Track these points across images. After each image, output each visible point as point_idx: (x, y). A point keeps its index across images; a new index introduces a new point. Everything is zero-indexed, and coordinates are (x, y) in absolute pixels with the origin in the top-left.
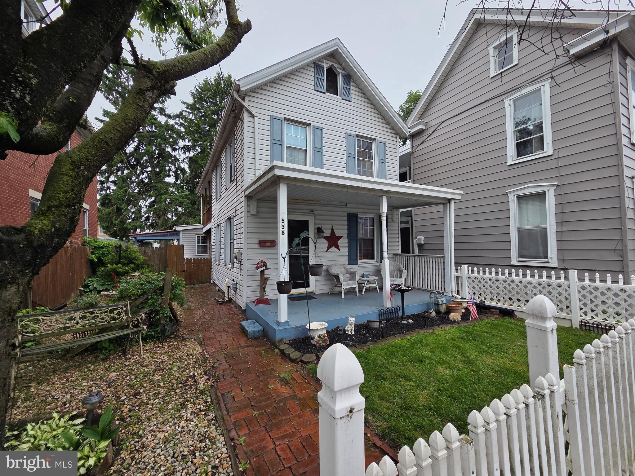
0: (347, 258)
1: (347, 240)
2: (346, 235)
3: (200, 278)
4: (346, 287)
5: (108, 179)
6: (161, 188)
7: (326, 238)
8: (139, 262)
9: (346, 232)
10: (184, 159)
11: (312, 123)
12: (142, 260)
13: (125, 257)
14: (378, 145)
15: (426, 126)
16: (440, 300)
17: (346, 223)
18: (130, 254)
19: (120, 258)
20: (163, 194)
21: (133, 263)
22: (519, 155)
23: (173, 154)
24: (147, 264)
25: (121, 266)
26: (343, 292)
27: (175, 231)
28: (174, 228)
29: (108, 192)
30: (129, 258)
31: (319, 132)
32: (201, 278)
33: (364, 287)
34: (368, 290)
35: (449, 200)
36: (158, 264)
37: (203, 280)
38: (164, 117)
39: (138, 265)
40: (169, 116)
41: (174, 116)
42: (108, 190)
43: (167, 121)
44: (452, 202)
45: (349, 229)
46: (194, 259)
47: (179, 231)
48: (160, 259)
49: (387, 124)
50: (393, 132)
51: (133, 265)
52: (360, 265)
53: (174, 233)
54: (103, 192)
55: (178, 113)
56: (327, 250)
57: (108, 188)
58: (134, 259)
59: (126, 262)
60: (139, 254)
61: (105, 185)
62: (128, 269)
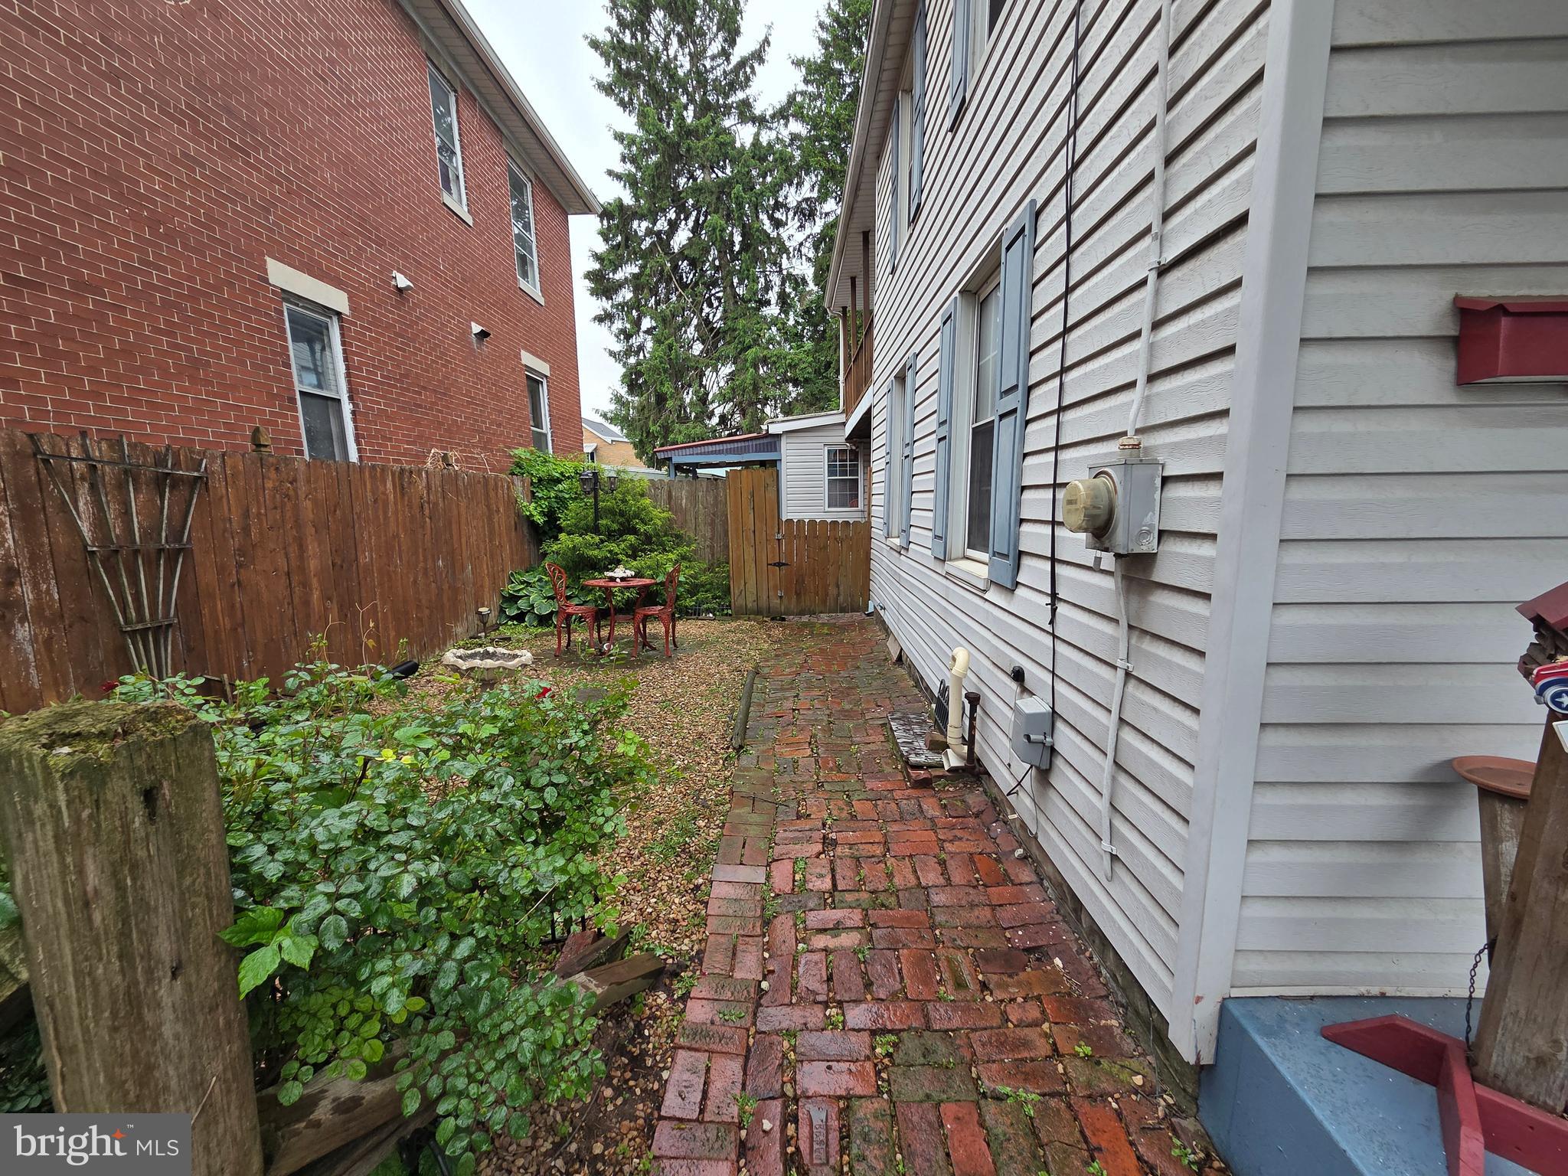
3: (832, 590)
5: (637, 323)
6: (745, 332)
8: (649, 528)
10: (801, 244)
12: (659, 523)
13: (611, 512)
18: (624, 501)
19: (597, 516)
20: (749, 347)
21: (634, 531)
23: (774, 235)
24: (678, 536)
25: (597, 539)
27: (768, 435)
28: (764, 427)
29: (641, 356)
30: (622, 514)
32: (835, 592)
36: (709, 535)
37: (841, 599)
38: (750, 125)
39: (648, 539)
40: (761, 121)
41: (773, 117)
42: (641, 354)
43: (757, 135)
46: (812, 522)
47: (778, 436)
48: (713, 521)
51: (632, 538)
53: (765, 441)
54: (632, 360)
55: (784, 100)
57: (641, 348)
58: (637, 516)
59: (615, 526)
60: (648, 501)
61: (635, 341)
62: (617, 550)
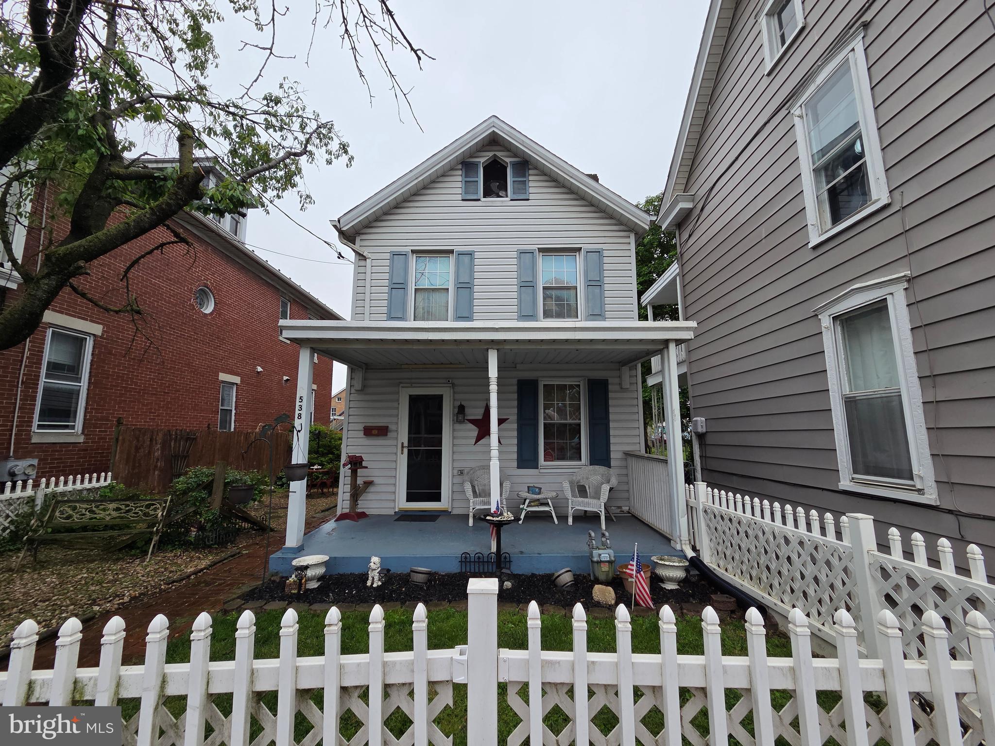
0: (515, 456)
1: (515, 426)
2: (516, 417)
4: (478, 507)
7: (473, 422)
9: (515, 411)
11: (456, 249)
13: (324, 446)
14: (586, 257)
15: (693, 201)
16: (595, 552)
17: (515, 396)
21: (333, 453)
22: (836, 218)
25: (316, 456)
26: (471, 515)
30: (329, 446)
31: (466, 259)
33: (523, 509)
34: (531, 516)
35: (666, 342)
44: (672, 346)
45: (520, 407)
49: (606, 218)
50: (622, 228)
52: (542, 471)
56: (476, 442)
58: (335, 447)
